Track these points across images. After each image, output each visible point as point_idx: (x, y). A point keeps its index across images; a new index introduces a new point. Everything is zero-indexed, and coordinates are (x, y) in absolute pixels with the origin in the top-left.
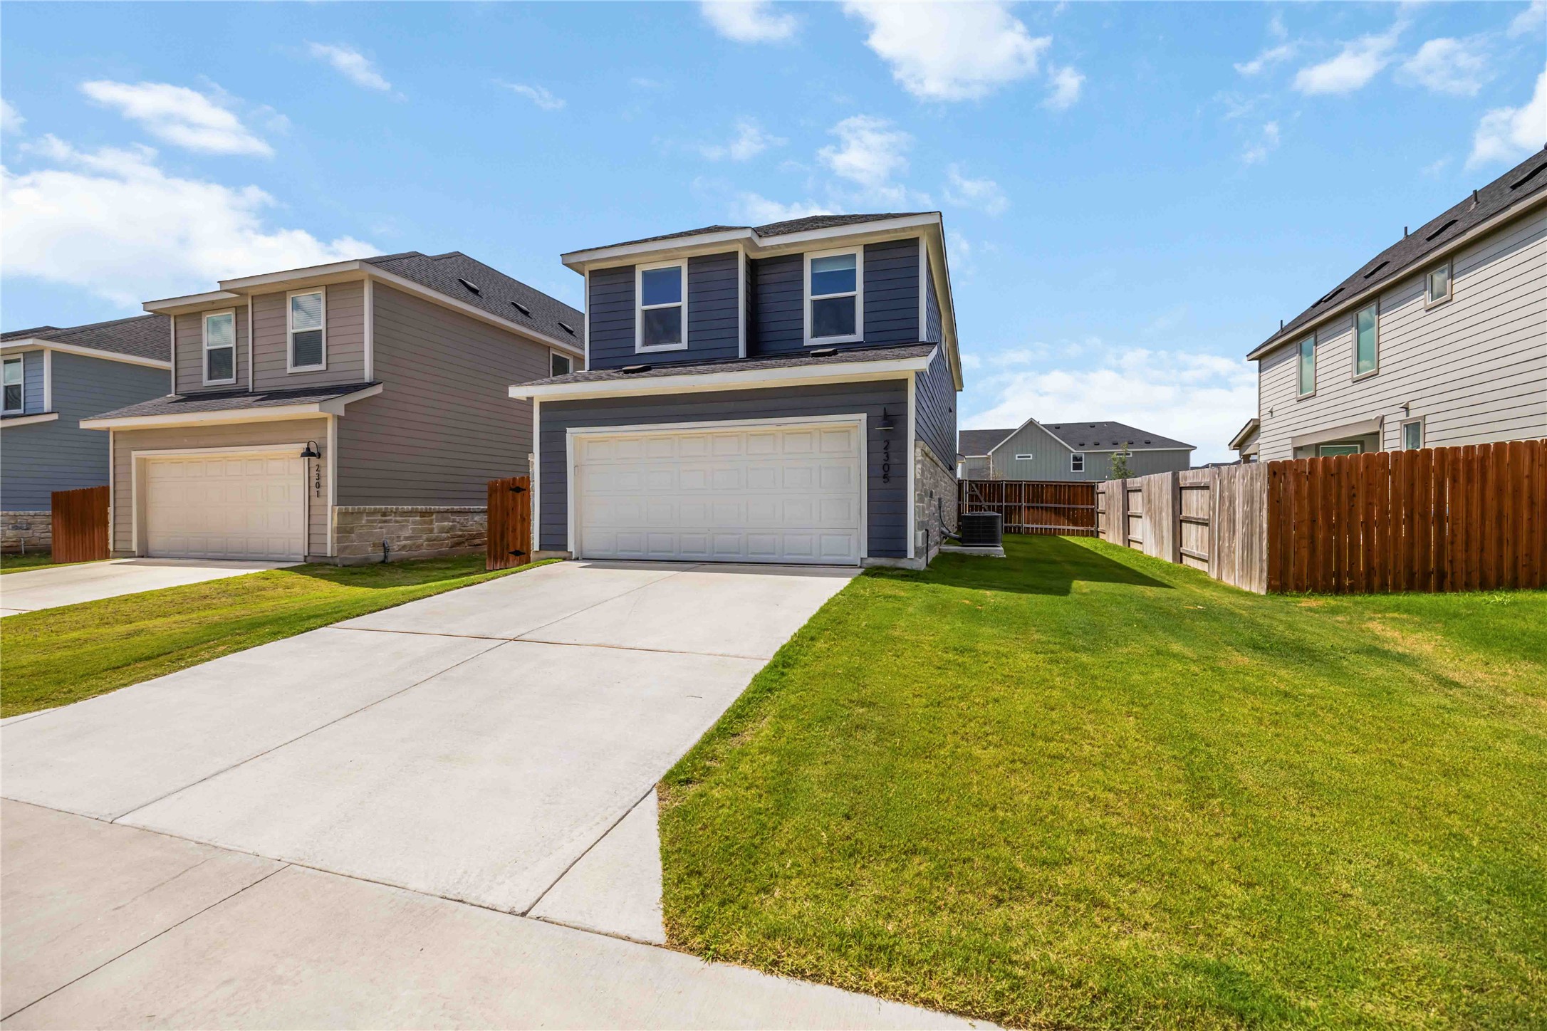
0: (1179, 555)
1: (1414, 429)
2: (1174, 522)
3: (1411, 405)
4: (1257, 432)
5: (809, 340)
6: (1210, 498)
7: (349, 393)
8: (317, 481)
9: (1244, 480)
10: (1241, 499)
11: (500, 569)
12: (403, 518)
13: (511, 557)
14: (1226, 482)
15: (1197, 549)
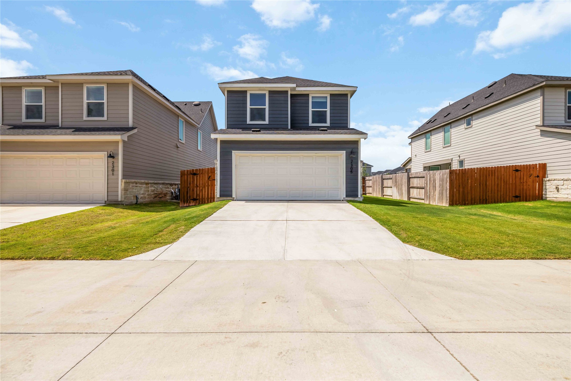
0: (409, 198)
1: (461, 163)
2: (408, 188)
3: (461, 155)
4: (411, 161)
5: (311, 124)
6: (425, 180)
7: (128, 131)
8: (112, 168)
9: (440, 175)
10: (438, 180)
11: (186, 206)
12: (141, 185)
13: (191, 201)
14: (432, 175)
15: (417, 196)
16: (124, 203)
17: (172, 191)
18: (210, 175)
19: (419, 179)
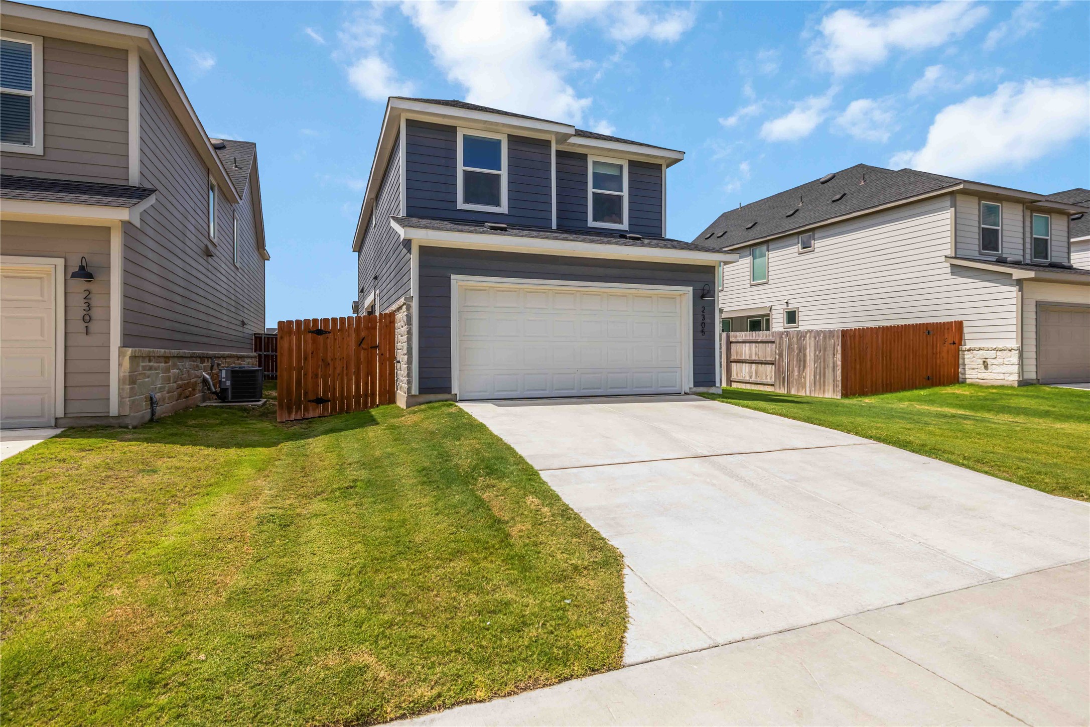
1: (792, 315)
3: (790, 302)
5: (591, 223)
6: (776, 348)
7: (142, 199)
8: (85, 313)
9: (815, 338)
10: (813, 349)
11: (295, 420)
12: (158, 364)
13: (311, 406)
14: (795, 339)
15: (751, 377)
16: (128, 421)
17: (205, 375)
18: (363, 334)
19: (757, 345)
